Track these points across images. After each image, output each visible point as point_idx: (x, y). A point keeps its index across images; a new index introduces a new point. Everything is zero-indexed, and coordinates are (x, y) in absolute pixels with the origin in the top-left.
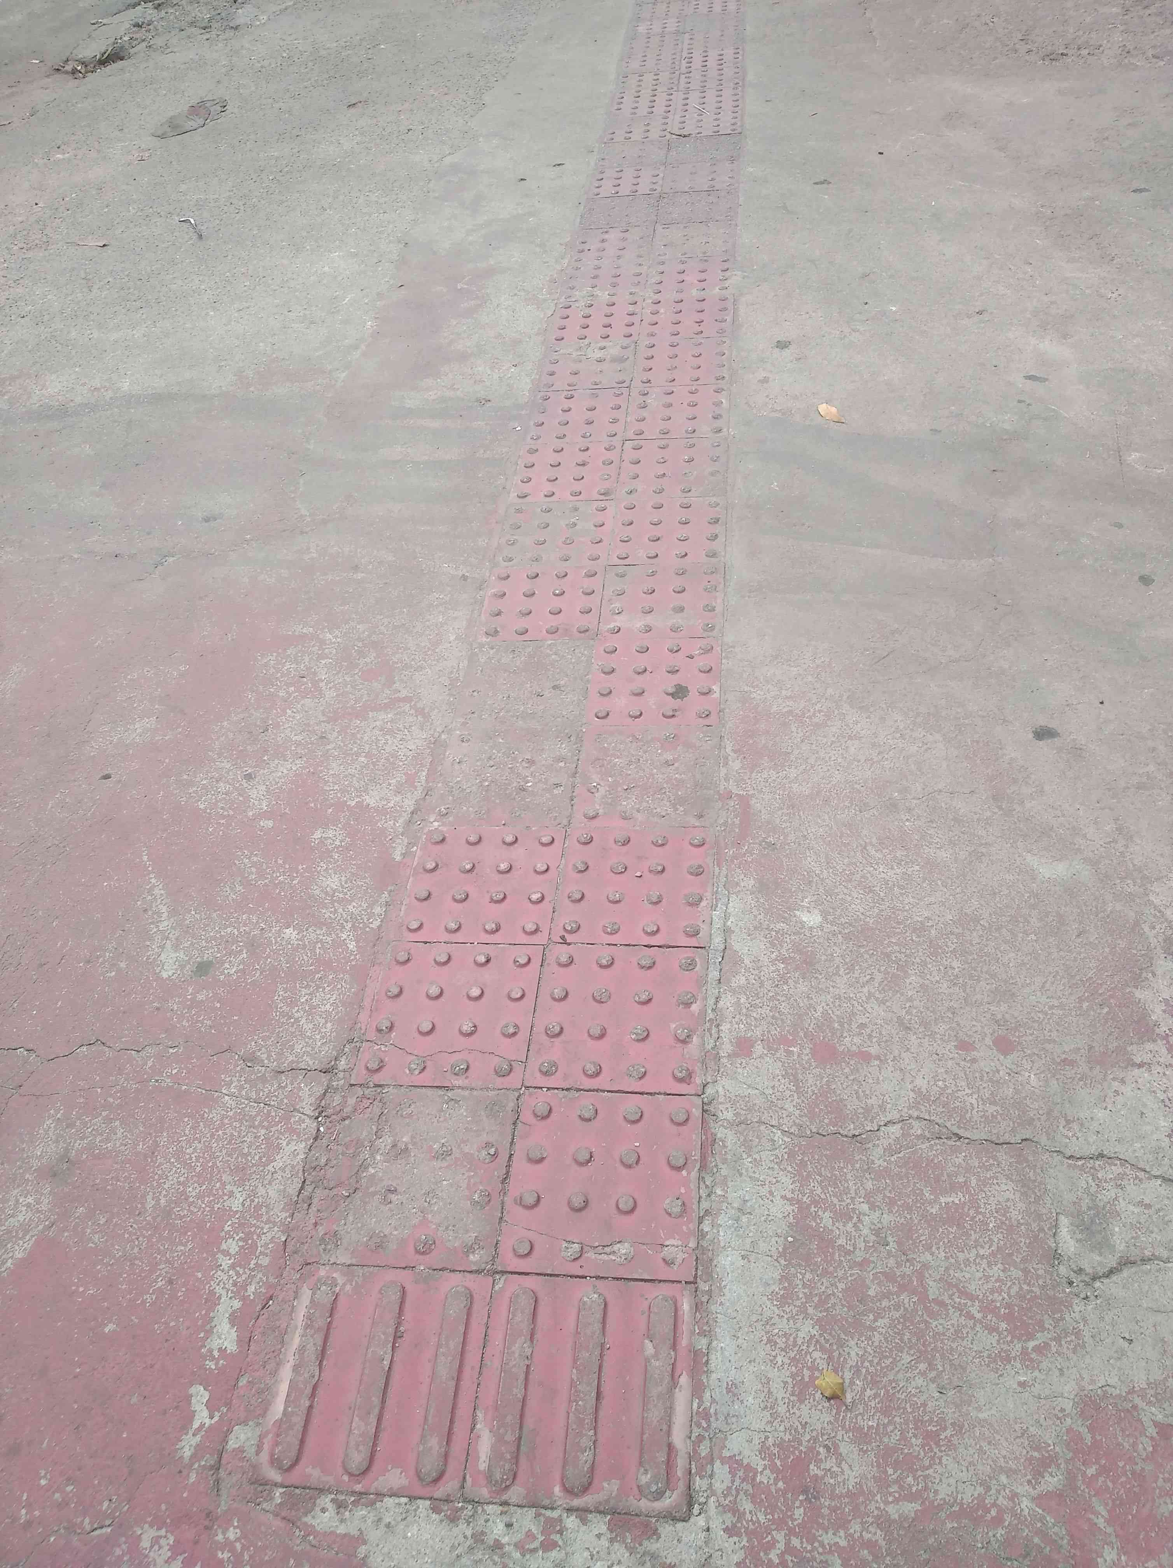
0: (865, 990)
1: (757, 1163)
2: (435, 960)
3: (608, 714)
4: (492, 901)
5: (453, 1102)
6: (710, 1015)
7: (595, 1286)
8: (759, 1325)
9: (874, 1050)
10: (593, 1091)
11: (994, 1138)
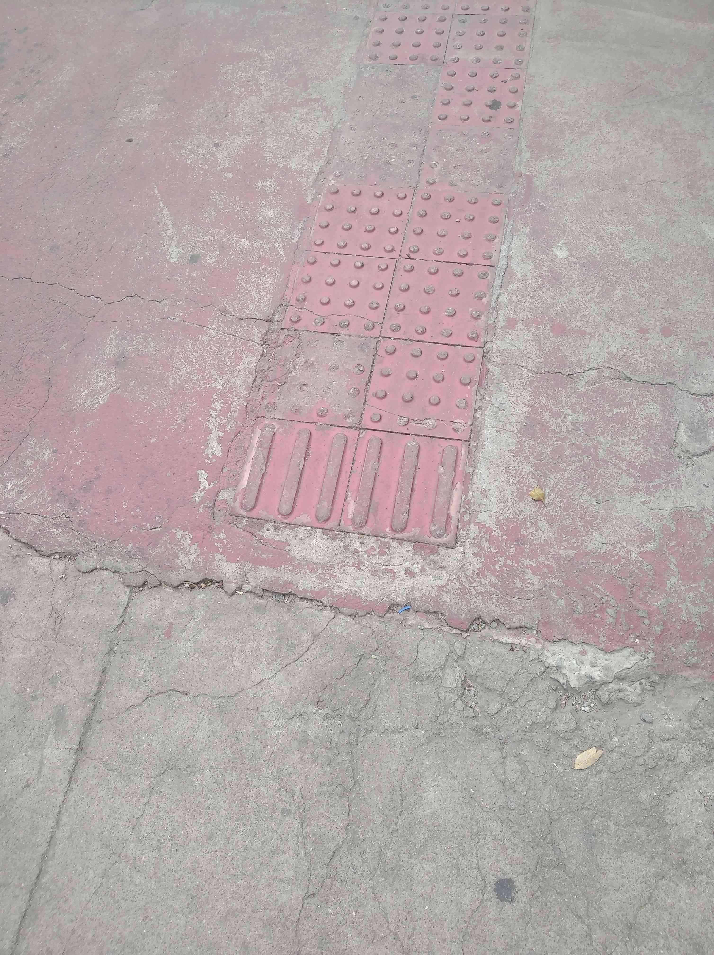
0: (589, 296)
1: (511, 385)
2: (331, 263)
3: (446, 117)
4: (366, 231)
5: (340, 342)
6: (493, 305)
7: (414, 439)
8: (502, 464)
9: (588, 330)
10: (421, 341)
11: (651, 381)
